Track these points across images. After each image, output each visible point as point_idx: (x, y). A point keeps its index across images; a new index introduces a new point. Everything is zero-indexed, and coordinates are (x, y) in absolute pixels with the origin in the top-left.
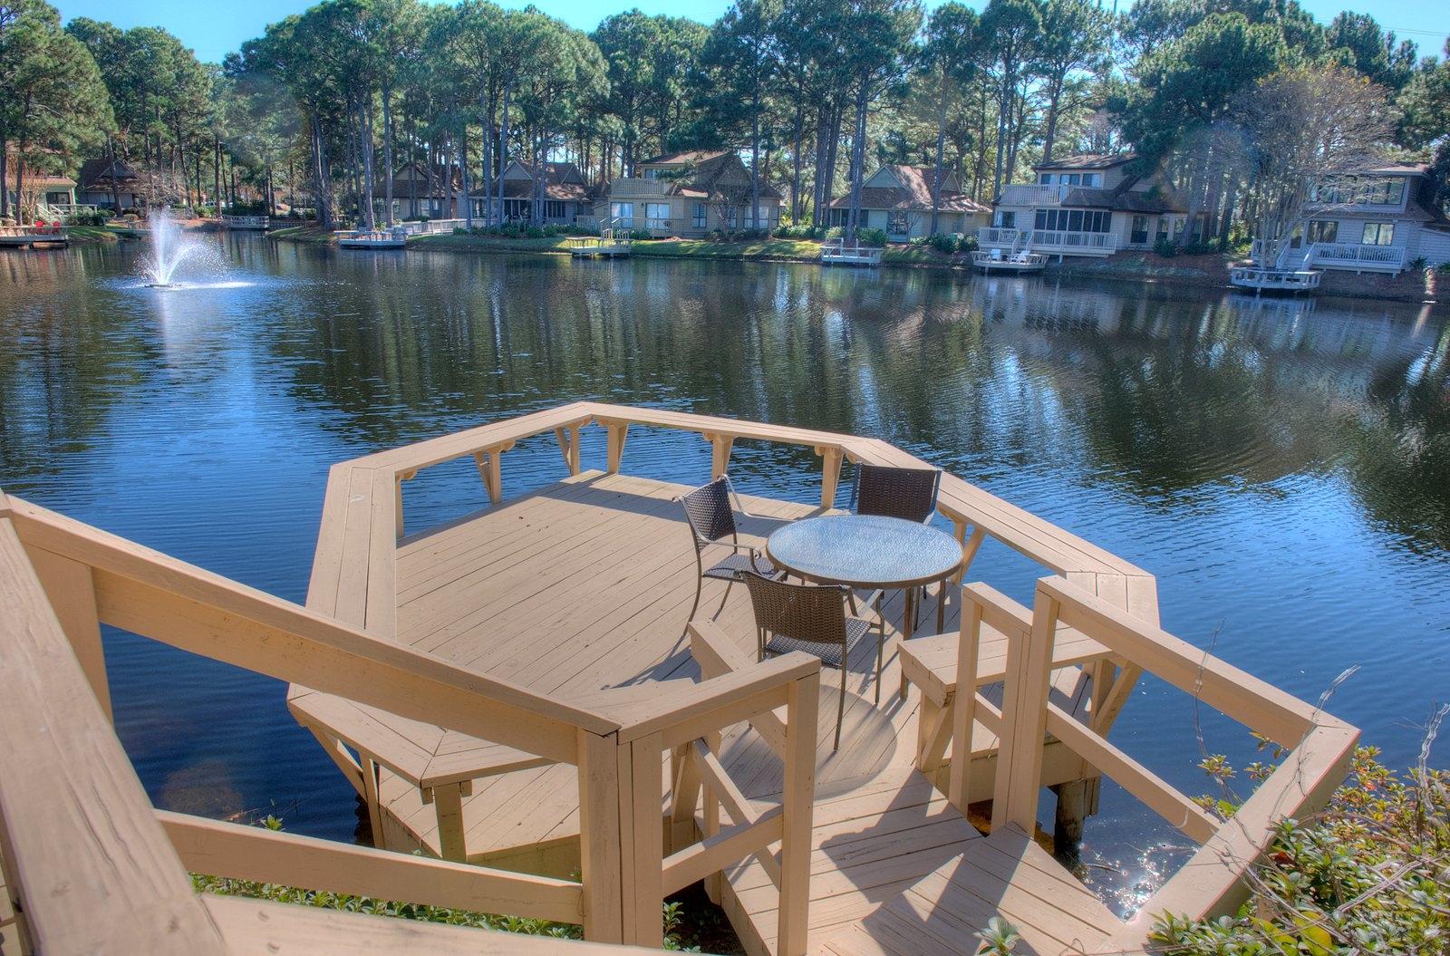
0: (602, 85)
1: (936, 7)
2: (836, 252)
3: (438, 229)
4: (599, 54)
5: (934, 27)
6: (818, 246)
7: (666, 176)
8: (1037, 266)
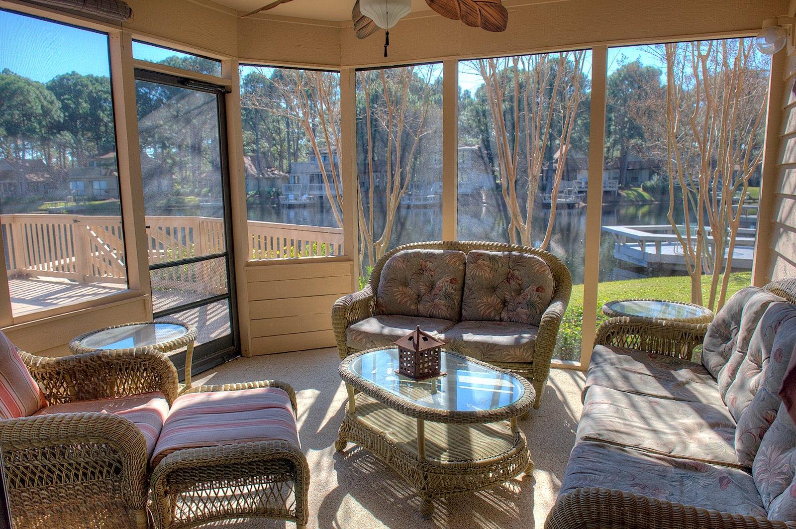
0: (58, 115)
2: (207, 201)
4: (54, 97)
5: (247, 84)
6: (197, 199)
7: (104, 165)
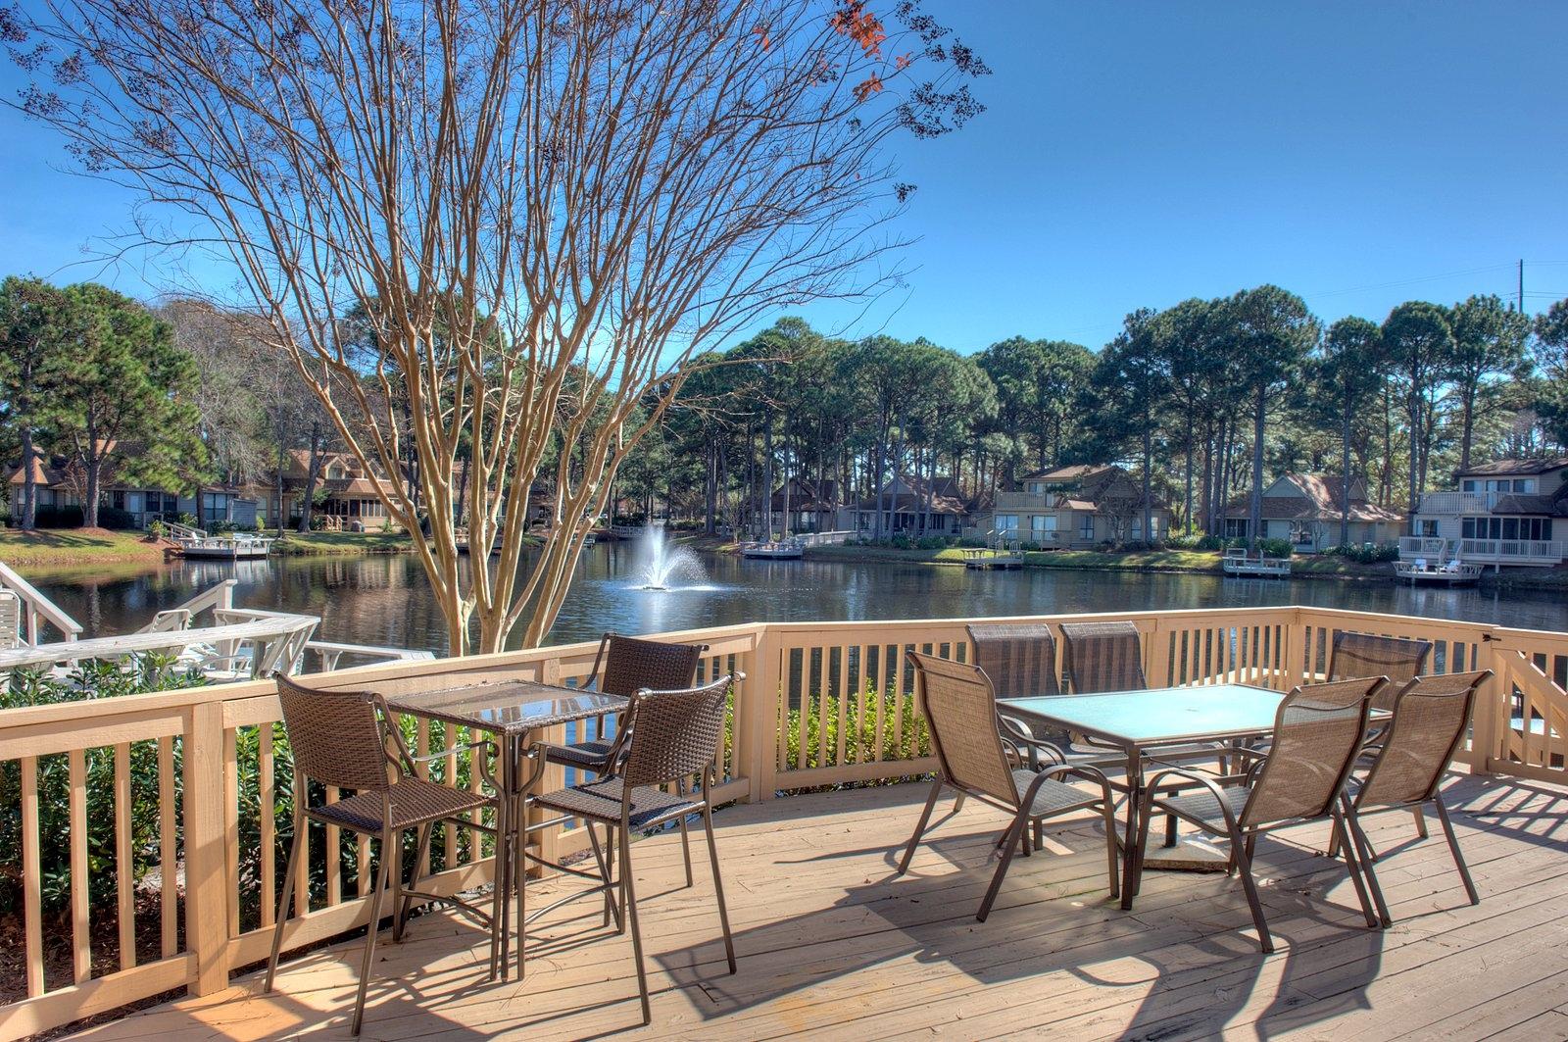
0: (992, 407)
1: (1334, 322)
2: (1240, 563)
3: (829, 538)
5: (1333, 341)
8: (1470, 576)
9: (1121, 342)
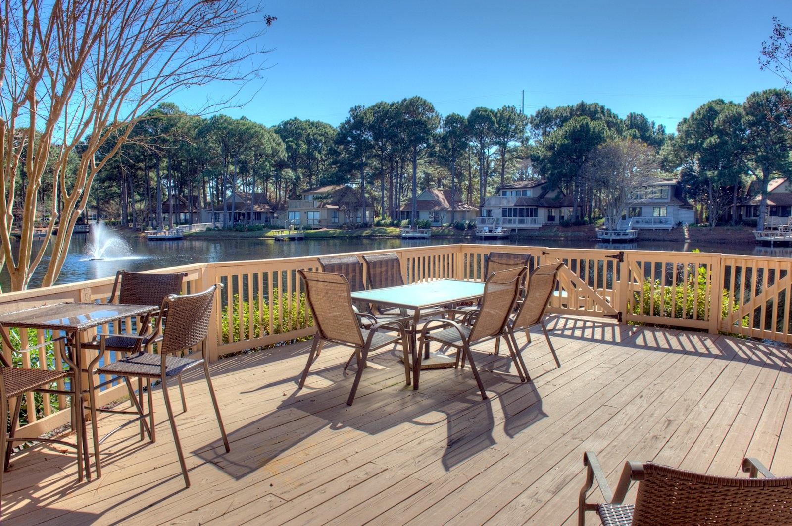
0: (284, 155)
1: (446, 116)
3: (197, 228)
5: (446, 124)
6: (398, 230)
7: (318, 198)
8: (506, 234)
9: (348, 122)
